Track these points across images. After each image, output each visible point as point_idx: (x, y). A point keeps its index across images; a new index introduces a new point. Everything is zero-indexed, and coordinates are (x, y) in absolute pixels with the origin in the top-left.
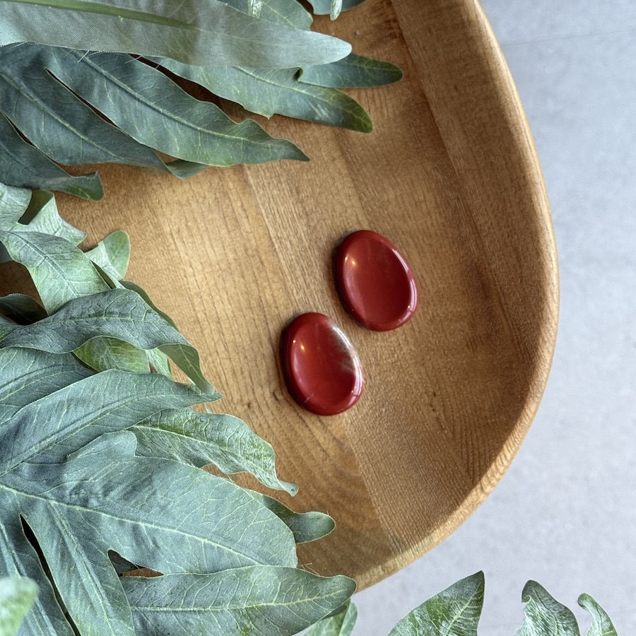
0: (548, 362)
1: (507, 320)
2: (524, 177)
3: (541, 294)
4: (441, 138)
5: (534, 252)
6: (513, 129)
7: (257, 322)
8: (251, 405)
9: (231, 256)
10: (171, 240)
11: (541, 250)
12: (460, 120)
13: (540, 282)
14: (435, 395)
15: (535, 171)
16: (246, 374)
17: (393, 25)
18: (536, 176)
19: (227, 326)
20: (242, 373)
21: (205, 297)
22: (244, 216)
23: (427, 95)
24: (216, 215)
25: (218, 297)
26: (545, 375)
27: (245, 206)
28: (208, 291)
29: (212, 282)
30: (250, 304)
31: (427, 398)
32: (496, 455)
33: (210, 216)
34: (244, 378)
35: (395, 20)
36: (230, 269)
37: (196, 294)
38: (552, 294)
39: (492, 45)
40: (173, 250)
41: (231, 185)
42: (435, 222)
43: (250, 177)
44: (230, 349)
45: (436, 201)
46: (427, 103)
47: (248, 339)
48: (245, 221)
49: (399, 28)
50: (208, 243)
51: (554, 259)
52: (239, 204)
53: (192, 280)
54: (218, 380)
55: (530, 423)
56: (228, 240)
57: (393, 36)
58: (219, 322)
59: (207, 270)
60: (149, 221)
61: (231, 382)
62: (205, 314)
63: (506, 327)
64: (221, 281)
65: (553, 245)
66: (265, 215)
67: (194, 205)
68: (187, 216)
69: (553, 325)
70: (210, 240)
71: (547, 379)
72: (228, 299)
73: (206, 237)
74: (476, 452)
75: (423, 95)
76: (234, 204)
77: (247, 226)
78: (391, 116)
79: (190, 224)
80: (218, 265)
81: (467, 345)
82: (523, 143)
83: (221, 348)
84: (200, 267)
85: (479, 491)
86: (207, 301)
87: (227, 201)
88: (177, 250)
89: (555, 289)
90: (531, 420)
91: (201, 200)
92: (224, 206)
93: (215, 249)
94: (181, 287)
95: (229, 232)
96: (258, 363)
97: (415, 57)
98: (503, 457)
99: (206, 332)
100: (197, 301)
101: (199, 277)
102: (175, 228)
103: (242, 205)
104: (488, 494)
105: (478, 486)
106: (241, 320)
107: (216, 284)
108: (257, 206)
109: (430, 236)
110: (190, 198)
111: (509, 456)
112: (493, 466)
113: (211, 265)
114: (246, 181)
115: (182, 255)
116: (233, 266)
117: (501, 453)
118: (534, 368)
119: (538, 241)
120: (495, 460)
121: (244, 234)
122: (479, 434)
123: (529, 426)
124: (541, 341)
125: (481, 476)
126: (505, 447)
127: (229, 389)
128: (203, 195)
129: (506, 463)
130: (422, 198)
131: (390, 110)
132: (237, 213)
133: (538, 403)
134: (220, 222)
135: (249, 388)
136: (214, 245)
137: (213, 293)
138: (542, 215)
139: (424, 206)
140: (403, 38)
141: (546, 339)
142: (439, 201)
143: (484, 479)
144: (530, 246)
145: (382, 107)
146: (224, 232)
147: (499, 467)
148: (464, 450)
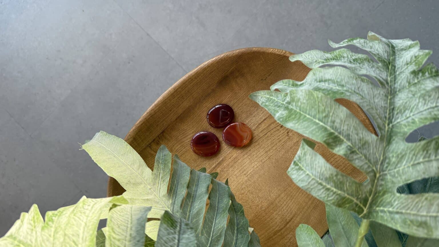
0: (239, 50)
1: (231, 68)
2: (188, 80)
3: (220, 61)
4: (186, 109)
5: (209, 68)
6: (176, 89)
7: (262, 140)
8: (288, 132)
9: (246, 156)
10: (249, 176)
11: (207, 66)
12: (179, 106)
13: (217, 63)
14: (262, 79)
15: (185, 77)
16: (279, 137)
17: (160, 136)
18: (186, 77)
19: (267, 149)
20: (279, 139)
21: (261, 159)
22: (232, 157)
23: (176, 118)
24: (236, 165)
25: (260, 155)
26: (243, 49)
27: (229, 158)
28: (259, 159)
29: (256, 158)
30: (258, 145)
31: (264, 82)
32: (273, 53)
33: (237, 167)
34: (280, 138)
35: (158, 136)
36: (250, 155)
37: (261, 162)
38: (219, 57)
39: (154, 105)
40: (252, 174)
41: (225, 164)
42: (212, 101)
43: (220, 160)
44: (273, 145)
45: (205, 103)
46: (179, 117)
47: (268, 141)
48: (234, 156)
49: (160, 134)
50: (245, 164)
51: (208, 61)
52: (229, 160)
53: (258, 165)
54: (284, 145)
55: (259, 48)
56: (241, 159)
57: (163, 135)
58: (267, 152)
59: (253, 162)
60: (246, 185)
61: (283, 141)
62: (266, 157)
63: (234, 67)
64: (254, 156)
65: (204, 63)
66: (230, 151)
67: (235, 173)
68: (239, 174)
69: (228, 53)
70: (244, 164)
71: (244, 48)
72: (259, 152)
73: (243, 166)
74: (274, 60)
75: (177, 119)
76: (230, 161)
77: (235, 155)
78: (186, 126)
79: (241, 172)
80: (250, 159)
81: (243, 76)
82: (179, 84)
83: (274, 148)
84: (253, 164)
85: (286, 54)
86: (262, 157)
87: (230, 164)
88: (251, 173)
89: (217, 57)
90: (258, 48)
91: (233, 172)
92: (232, 164)
93: (246, 161)
94: (261, 167)
95: (239, 160)
96: (274, 135)
97: (167, 126)
98: (273, 51)
99: (271, 154)
100: (263, 161)
101: (256, 163)
102: (244, 176)
103: (229, 159)
104: (286, 51)
105: (285, 55)
106: (263, 145)
107: (256, 157)
108: (228, 154)
109: (216, 100)
110: (234, 175)
111: (272, 50)
112: (277, 53)
113: (251, 161)
114: (222, 160)
115: (252, 171)
116: (248, 154)
117: (272, 52)
118: (242, 53)
119: (205, 68)
120: (275, 53)
121: (237, 155)
122: (269, 62)
123: (260, 48)
124: (234, 55)
125: (281, 55)
126: (269, 52)
127: (285, 141)
128: (231, 172)
129: (274, 50)
130: (206, 108)
131: (184, 127)
132: (233, 159)
133: (252, 48)
134: (237, 163)
135: (283, 135)
136: (244, 162)
137: (259, 157)
138: (197, 70)
139: (208, 106)
140: (163, 132)
141: (233, 54)
142: (205, 102)
143: (282, 54)
144: (207, 70)
145: (185, 130)
146: (239, 161)
147: (276, 51)
148: (275, 64)
